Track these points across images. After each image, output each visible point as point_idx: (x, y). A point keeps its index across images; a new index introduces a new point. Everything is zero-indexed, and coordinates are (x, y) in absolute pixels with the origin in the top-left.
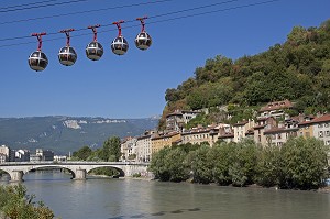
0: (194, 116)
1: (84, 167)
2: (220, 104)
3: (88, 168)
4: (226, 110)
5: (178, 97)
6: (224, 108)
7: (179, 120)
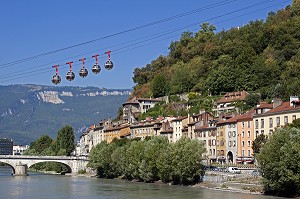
0: (152, 105)
1: (24, 162)
2: (182, 93)
3: (30, 163)
4: (187, 100)
5: (146, 79)
6: (185, 97)
7: (134, 109)
